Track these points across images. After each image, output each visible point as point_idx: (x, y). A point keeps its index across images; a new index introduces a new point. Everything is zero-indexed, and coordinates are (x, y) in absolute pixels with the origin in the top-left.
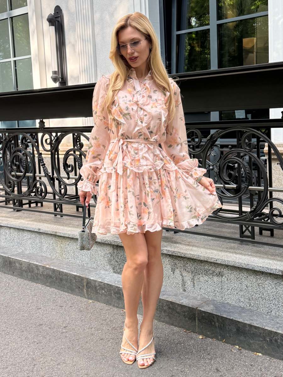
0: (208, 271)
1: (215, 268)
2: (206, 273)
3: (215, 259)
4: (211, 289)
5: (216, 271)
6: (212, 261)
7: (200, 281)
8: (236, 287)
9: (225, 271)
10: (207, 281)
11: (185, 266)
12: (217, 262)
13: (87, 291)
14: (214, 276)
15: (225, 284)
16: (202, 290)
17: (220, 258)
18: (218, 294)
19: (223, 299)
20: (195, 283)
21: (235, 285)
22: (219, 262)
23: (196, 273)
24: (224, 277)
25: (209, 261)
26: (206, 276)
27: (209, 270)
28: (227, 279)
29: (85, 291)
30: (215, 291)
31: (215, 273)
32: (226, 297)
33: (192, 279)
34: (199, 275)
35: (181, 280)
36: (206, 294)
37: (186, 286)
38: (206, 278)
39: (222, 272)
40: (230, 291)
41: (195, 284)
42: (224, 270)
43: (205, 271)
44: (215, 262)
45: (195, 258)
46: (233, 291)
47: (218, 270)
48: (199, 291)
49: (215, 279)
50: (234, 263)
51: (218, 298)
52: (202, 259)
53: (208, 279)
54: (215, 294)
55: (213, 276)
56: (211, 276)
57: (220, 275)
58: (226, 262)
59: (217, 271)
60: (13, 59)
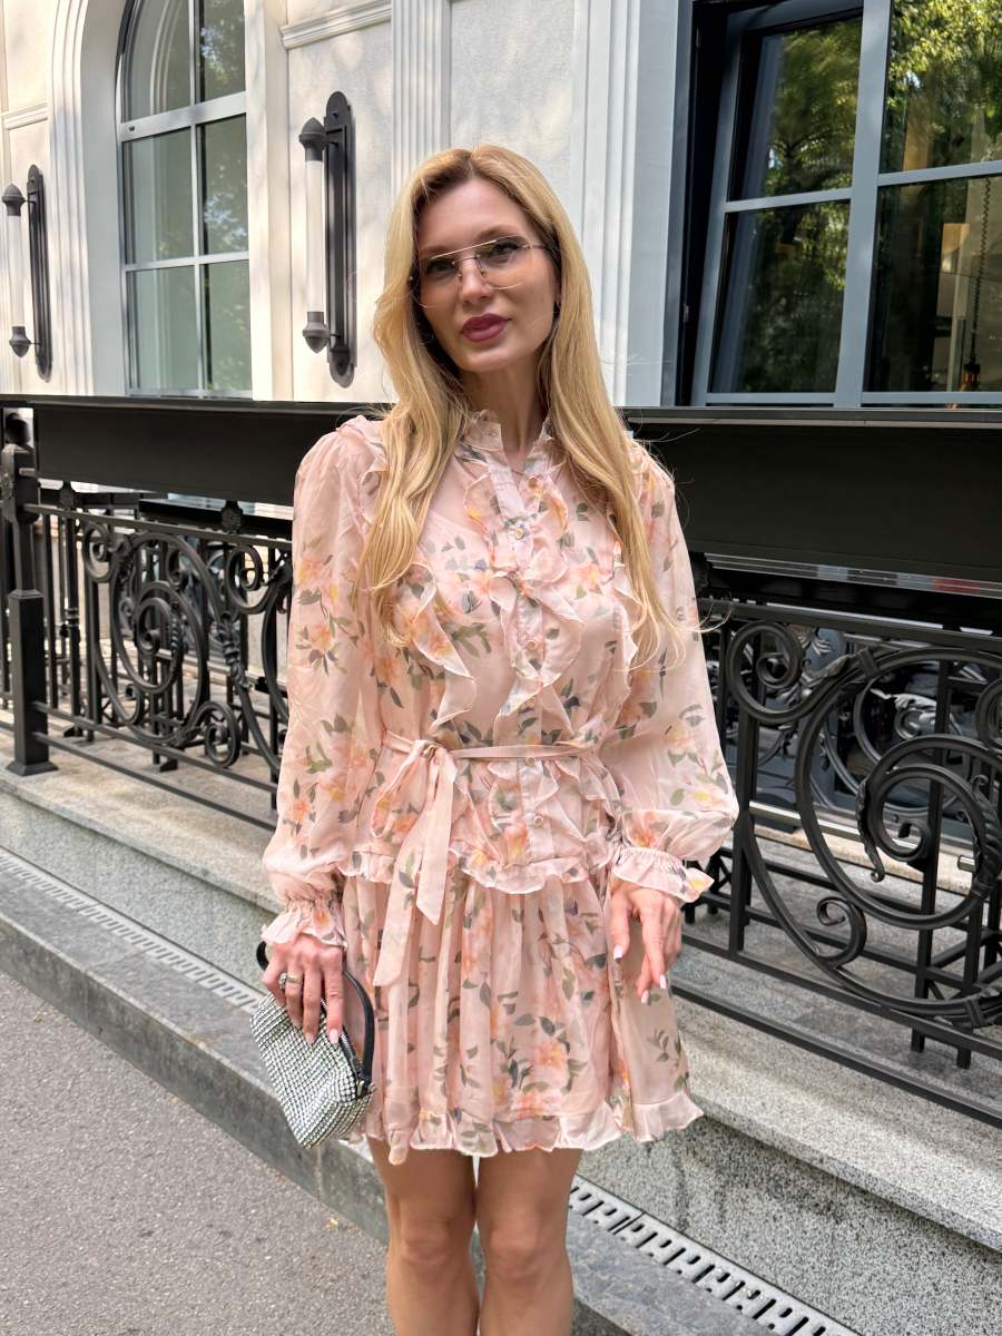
0: (782, 1183)
1: (811, 1181)
2: (776, 1188)
3: (818, 1156)
4: (787, 1249)
5: (814, 1195)
6: (806, 1156)
7: (745, 1209)
8: (888, 1274)
9: (853, 1206)
10: (775, 1219)
11: (695, 1140)
12: (825, 1167)
13: (326, 1178)
14: (804, 1211)
15: (846, 1250)
16: (752, 1243)
17: (838, 1156)
18: (813, 1276)
19: (834, 1300)
20: (725, 1211)
21: (889, 1268)
22: (832, 1171)
23: (735, 1176)
24: (843, 1225)
25: (791, 1153)
26: (774, 1200)
27: (786, 1183)
28: (858, 1235)
29: (319, 1174)
30: (801, 1262)
31: (810, 1201)
32: (846, 1298)
33: (716, 1193)
34: (747, 1186)
35: (675, 1184)
36: (767, 1260)
37: (692, 1210)
38: (774, 1206)
39: (841, 1204)
40: (862, 1279)
41: (727, 1215)
42: (846, 1198)
43: (772, 1182)
44: (814, 1163)
45: (736, 1125)
46: (875, 1284)
47: (823, 1193)
48: (738, 1243)
49: (810, 1221)
50: (892, 1190)
51: (811, 1289)
52: (763, 1137)
53: (778, 1211)
54: (799, 1273)
55: (801, 1207)
56: (793, 1206)
57: (828, 1210)
58: (863, 1178)
59: (819, 1193)
60: (197, 260)
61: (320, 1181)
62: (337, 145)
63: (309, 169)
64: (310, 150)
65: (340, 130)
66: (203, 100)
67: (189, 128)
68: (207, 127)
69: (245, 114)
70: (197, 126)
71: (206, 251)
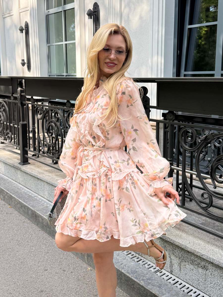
0: (194, 261)
1: (200, 261)
2: (192, 263)
3: (201, 254)
4: (195, 277)
5: (201, 264)
6: (199, 254)
7: (185, 268)
8: (218, 283)
9: (210, 267)
10: (192, 270)
11: (174, 251)
12: (203, 257)
15: (209, 277)
16: (187, 276)
17: (206, 254)
18: (201, 284)
19: (206, 289)
20: (181, 268)
22: (205, 258)
23: (183, 260)
24: (208, 271)
25: (195, 254)
26: (192, 265)
28: (211, 273)
30: (198, 280)
32: (209, 289)
33: (179, 264)
34: (186, 262)
35: (169, 262)
36: (191, 280)
37: (173, 268)
39: (207, 266)
40: (212, 284)
42: (208, 264)
43: (191, 261)
44: (201, 256)
45: (182, 247)
46: (215, 285)
47: (203, 263)
48: (184, 276)
49: (200, 270)
50: (218, 262)
51: (201, 287)
52: (189, 250)
53: (193, 268)
54: (198, 283)
55: (198, 267)
56: (196, 267)
57: (204, 268)
58: (212, 259)
60: (64, 43)
61: (86, 259)
62: (95, 15)
63: (89, 21)
64: (89, 17)
65: (96, 11)
66: (65, 4)
67: (62, 11)
68: (66, 11)
69: (74, 8)
70: (64, 11)
71: (66, 41)
